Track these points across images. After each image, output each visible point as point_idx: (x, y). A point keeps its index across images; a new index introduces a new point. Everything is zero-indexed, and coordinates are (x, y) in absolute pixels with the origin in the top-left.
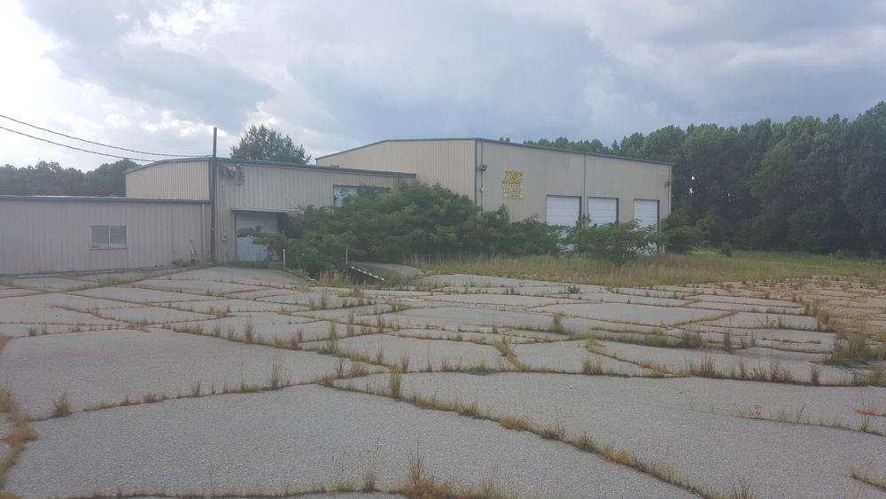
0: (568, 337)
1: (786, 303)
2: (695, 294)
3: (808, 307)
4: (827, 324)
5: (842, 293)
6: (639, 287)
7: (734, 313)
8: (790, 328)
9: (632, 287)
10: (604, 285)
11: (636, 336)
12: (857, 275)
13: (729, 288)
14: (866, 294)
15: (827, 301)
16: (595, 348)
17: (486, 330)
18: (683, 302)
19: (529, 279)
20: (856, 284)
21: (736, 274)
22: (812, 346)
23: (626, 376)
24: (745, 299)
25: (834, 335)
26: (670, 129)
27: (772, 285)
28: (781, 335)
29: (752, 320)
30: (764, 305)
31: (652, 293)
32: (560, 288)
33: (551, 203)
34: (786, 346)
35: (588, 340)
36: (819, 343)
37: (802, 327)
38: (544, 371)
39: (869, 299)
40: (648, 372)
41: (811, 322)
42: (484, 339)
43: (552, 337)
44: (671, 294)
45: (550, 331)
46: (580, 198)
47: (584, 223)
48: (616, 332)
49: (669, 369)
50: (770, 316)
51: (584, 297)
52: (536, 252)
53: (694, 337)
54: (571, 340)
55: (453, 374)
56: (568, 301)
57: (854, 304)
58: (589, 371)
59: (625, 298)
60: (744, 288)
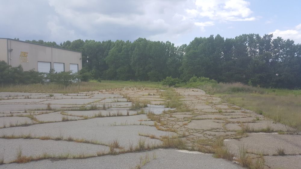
0: (54, 111)
1: (119, 95)
2: (92, 94)
3: (124, 96)
4: (129, 100)
5: (132, 91)
6: (74, 93)
7: (105, 99)
8: (120, 102)
9: (72, 93)
10: (62, 93)
11: (77, 108)
12: (135, 86)
13: (102, 92)
14: (138, 91)
15: (128, 94)
16: (64, 113)
17: (22, 112)
18: (89, 97)
19: (33, 92)
20: (135, 89)
21: (103, 88)
22: (126, 106)
23: (76, 120)
24: (107, 95)
25: (131, 102)
26: (80, 40)
27: (114, 90)
28: (119, 104)
29: (110, 100)
30: (112, 96)
31: (79, 94)
32: (46, 95)
33: (39, 64)
34: (120, 106)
35: (61, 111)
36: (128, 105)
37: (123, 101)
38: (49, 122)
39: (139, 92)
40: (83, 118)
41: (125, 100)
42: (22, 115)
43: (48, 111)
44: (85, 95)
45: (47, 110)
46: (51, 62)
47: (52, 71)
48: (70, 108)
49: (89, 116)
50: (115, 99)
51: (56, 97)
52: (35, 83)
53: (95, 106)
54: (55, 112)
55: (15, 127)
56: (51, 99)
57: (136, 94)
58: (64, 120)
59: (70, 97)
60: (106, 92)
